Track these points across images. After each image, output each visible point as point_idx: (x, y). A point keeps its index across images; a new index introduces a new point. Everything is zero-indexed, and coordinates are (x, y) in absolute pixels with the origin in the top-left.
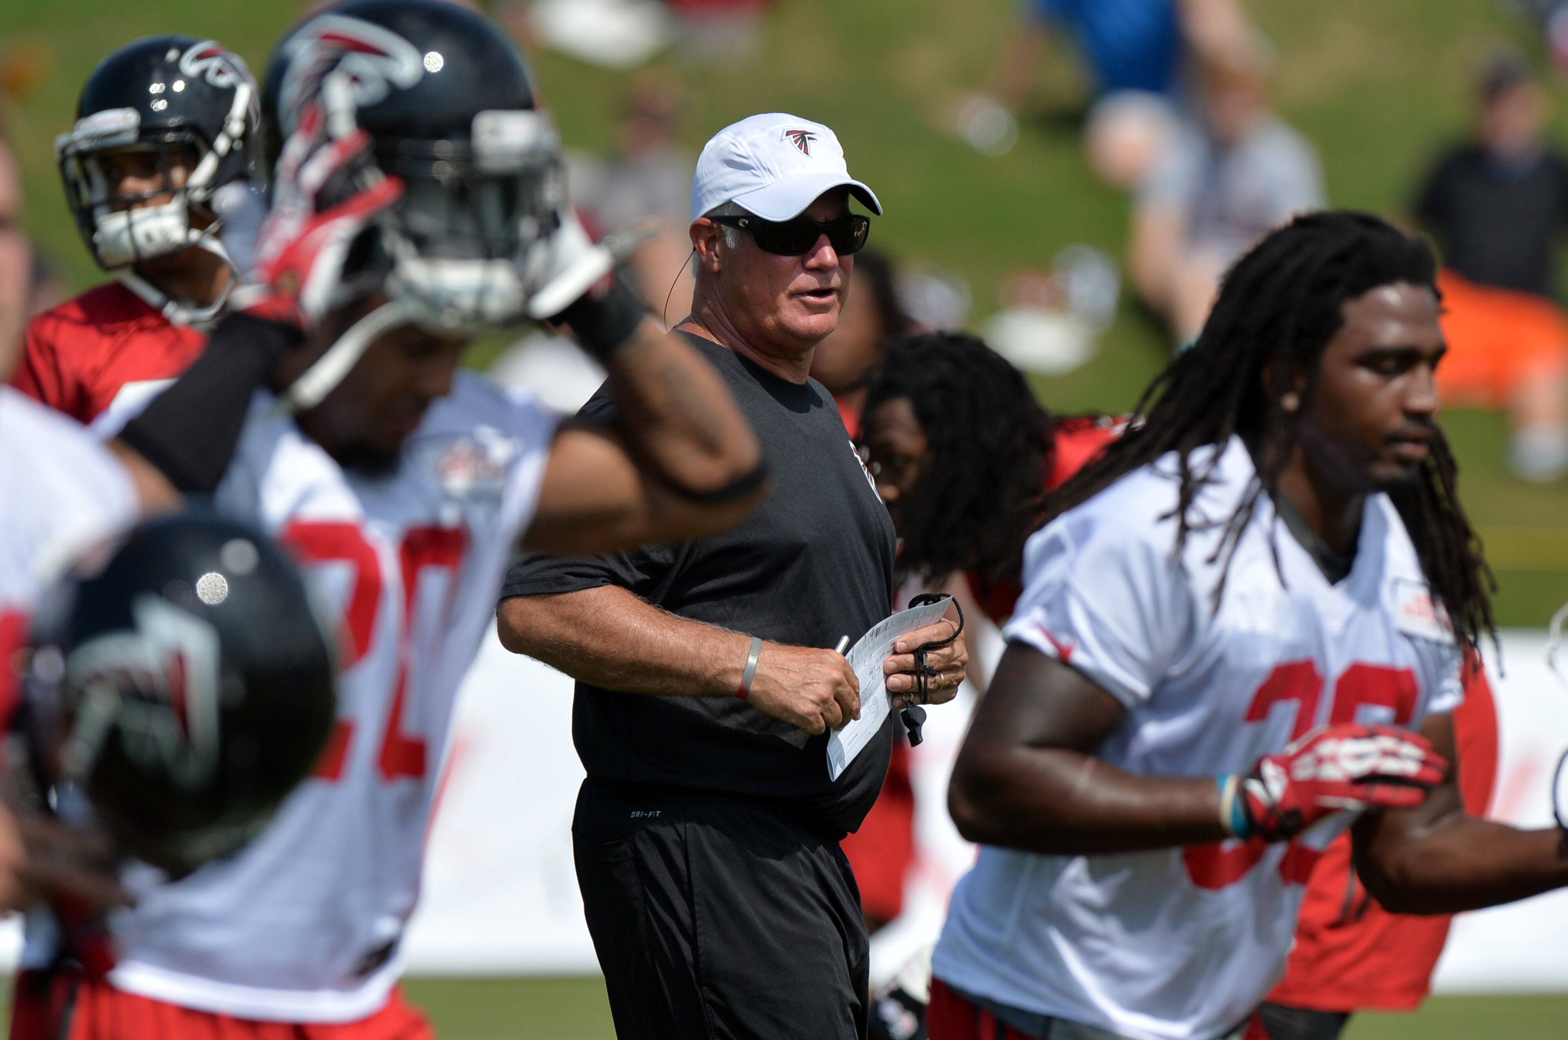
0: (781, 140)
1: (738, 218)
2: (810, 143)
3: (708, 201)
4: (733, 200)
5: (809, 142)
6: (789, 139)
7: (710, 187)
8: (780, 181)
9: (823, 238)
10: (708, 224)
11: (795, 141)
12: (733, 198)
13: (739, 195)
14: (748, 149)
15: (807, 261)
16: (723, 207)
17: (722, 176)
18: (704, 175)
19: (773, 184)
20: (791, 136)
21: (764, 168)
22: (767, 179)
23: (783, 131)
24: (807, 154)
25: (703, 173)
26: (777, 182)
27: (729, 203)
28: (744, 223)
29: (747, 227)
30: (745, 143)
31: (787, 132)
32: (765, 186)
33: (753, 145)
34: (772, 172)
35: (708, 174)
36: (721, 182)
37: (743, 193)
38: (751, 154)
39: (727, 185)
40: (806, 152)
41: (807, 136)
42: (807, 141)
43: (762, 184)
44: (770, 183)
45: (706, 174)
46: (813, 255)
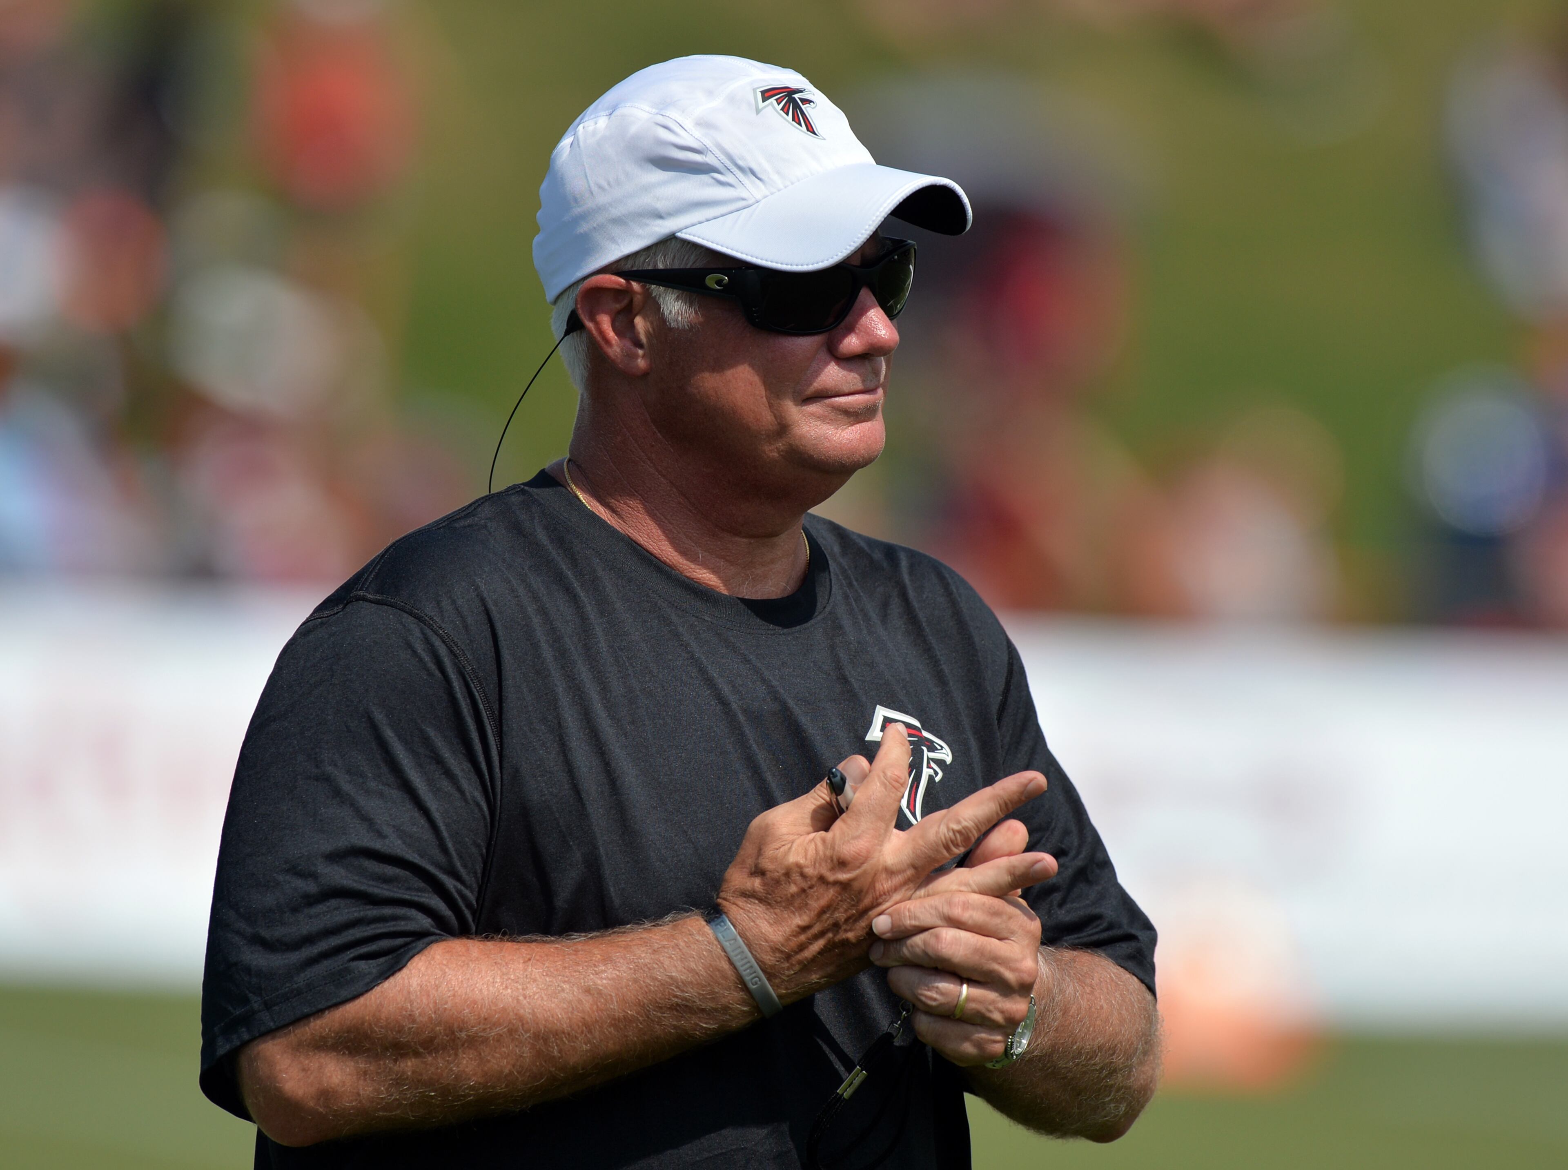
0: (758, 111)
1: (701, 273)
2: (808, 109)
3: (613, 240)
4: (679, 234)
5: (805, 108)
6: (770, 106)
7: (616, 212)
8: (779, 190)
9: (865, 295)
10: (621, 285)
11: (782, 109)
12: (680, 231)
13: (693, 225)
14: (697, 133)
15: (840, 341)
16: (653, 251)
17: (646, 188)
18: (595, 189)
19: (766, 197)
20: (773, 100)
21: (740, 168)
22: (750, 189)
23: (754, 90)
24: (814, 133)
25: (592, 185)
26: (772, 194)
27: (671, 239)
28: (719, 282)
29: (727, 289)
30: (688, 124)
31: (763, 93)
32: (750, 202)
33: (704, 124)
34: (760, 176)
35: (607, 187)
36: (646, 201)
37: (702, 219)
38: (709, 143)
39: (660, 206)
40: (810, 129)
41: (796, 96)
42: (803, 107)
43: (743, 199)
44: (758, 197)
45: (600, 187)
46: (850, 329)
